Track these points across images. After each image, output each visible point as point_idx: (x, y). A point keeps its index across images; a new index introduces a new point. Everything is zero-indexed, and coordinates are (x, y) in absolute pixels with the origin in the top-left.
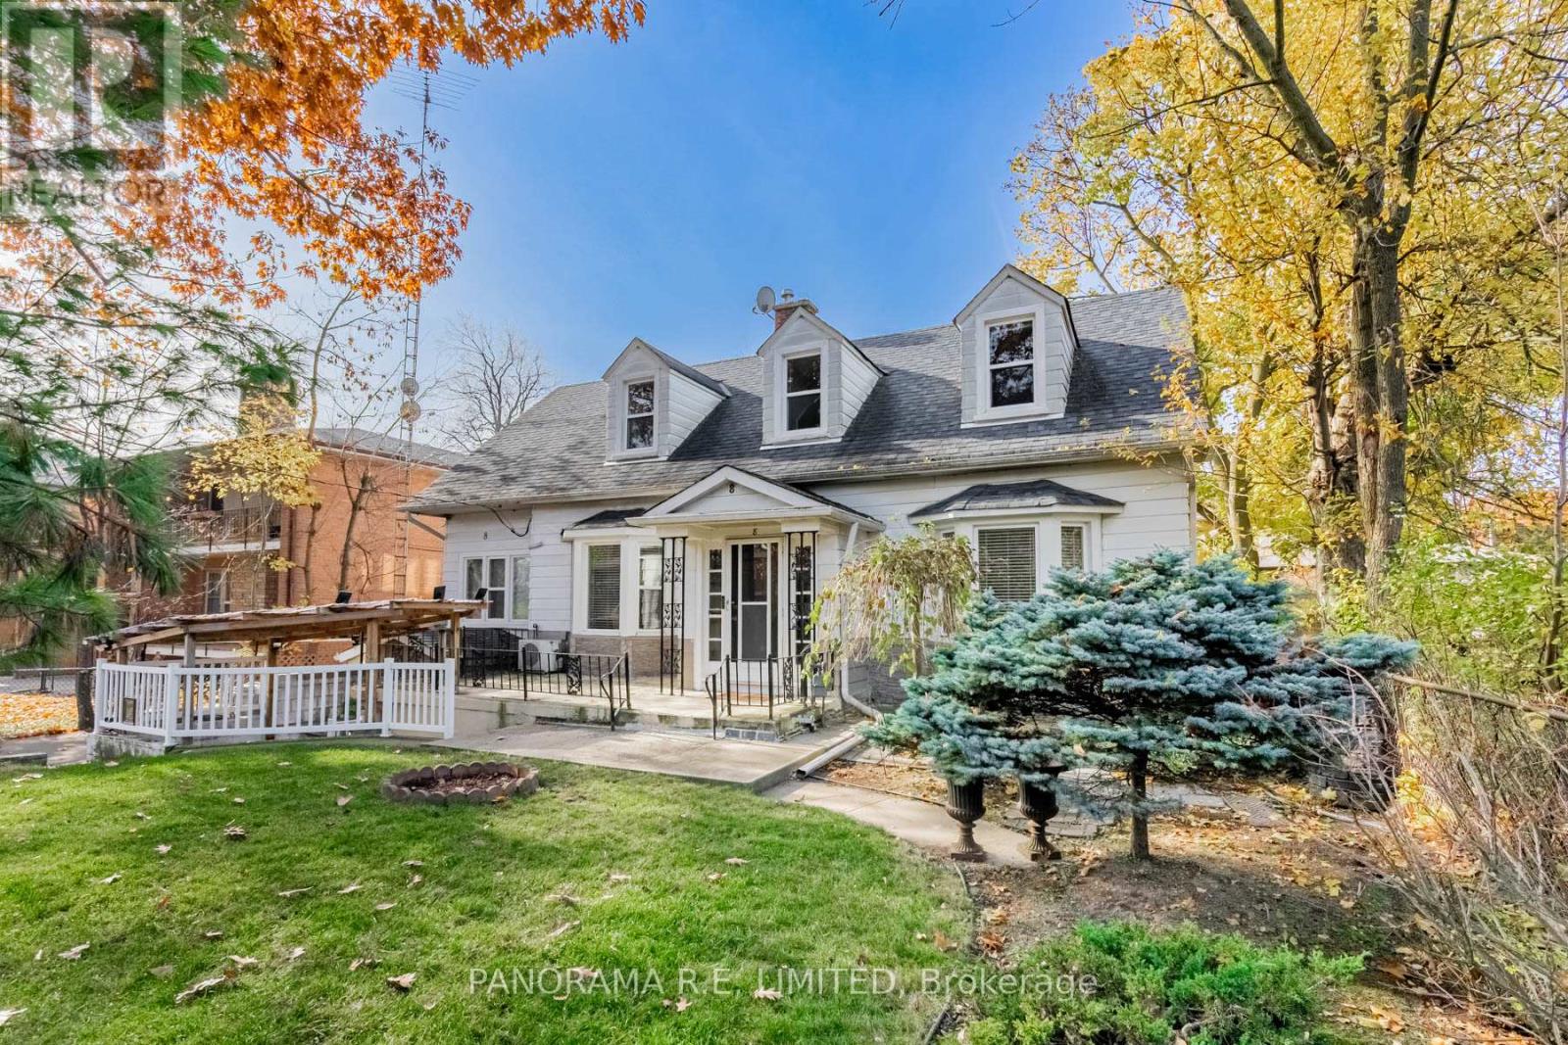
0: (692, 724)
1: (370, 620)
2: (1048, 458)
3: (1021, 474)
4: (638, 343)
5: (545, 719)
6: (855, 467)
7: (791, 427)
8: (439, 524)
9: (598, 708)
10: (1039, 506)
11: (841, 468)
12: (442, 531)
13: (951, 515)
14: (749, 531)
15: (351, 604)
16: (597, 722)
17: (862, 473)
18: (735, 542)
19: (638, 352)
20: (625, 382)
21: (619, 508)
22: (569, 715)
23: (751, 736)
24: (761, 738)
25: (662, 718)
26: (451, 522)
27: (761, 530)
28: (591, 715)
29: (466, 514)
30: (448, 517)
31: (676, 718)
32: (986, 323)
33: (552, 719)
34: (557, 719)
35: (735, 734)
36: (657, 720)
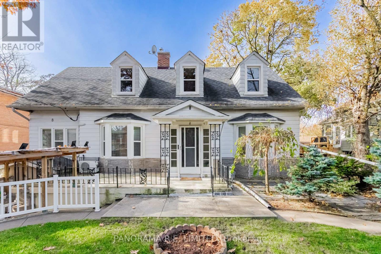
0: (199, 192)
1: (43, 157)
2: (272, 107)
3: (259, 111)
4: (126, 53)
5: (130, 195)
6: (216, 105)
7: (185, 90)
8: (27, 114)
9: (157, 189)
10: (273, 120)
11: (211, 105)
12: (29, 117)
13: (248, 122)
14: (188, 123)
15: (27, 149)
16: (157, 194)
17: (218, 107)
18: (183, 127)
19: (126, 56)
20: (120, 67)
21: (121, 113)
22: (142, 192)
23: (225, 194)
24: (228, 194)
25: (186, 190)
26: (32, 113)
27: (192, 123)
28: (153, 191)
29: (41, 111)
30: (31, 111)
31: (193, 190)
32: (248, 67)
33: (134, 195)
34: (136, 194)
35: (218, 194)
36: (184, 191)
